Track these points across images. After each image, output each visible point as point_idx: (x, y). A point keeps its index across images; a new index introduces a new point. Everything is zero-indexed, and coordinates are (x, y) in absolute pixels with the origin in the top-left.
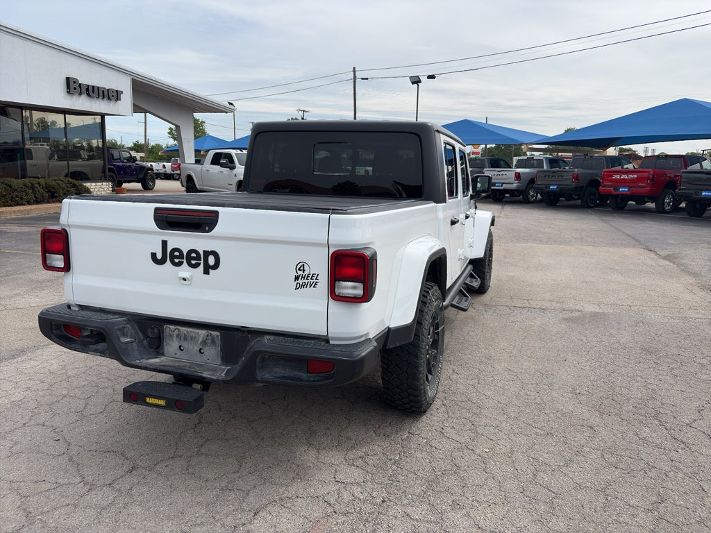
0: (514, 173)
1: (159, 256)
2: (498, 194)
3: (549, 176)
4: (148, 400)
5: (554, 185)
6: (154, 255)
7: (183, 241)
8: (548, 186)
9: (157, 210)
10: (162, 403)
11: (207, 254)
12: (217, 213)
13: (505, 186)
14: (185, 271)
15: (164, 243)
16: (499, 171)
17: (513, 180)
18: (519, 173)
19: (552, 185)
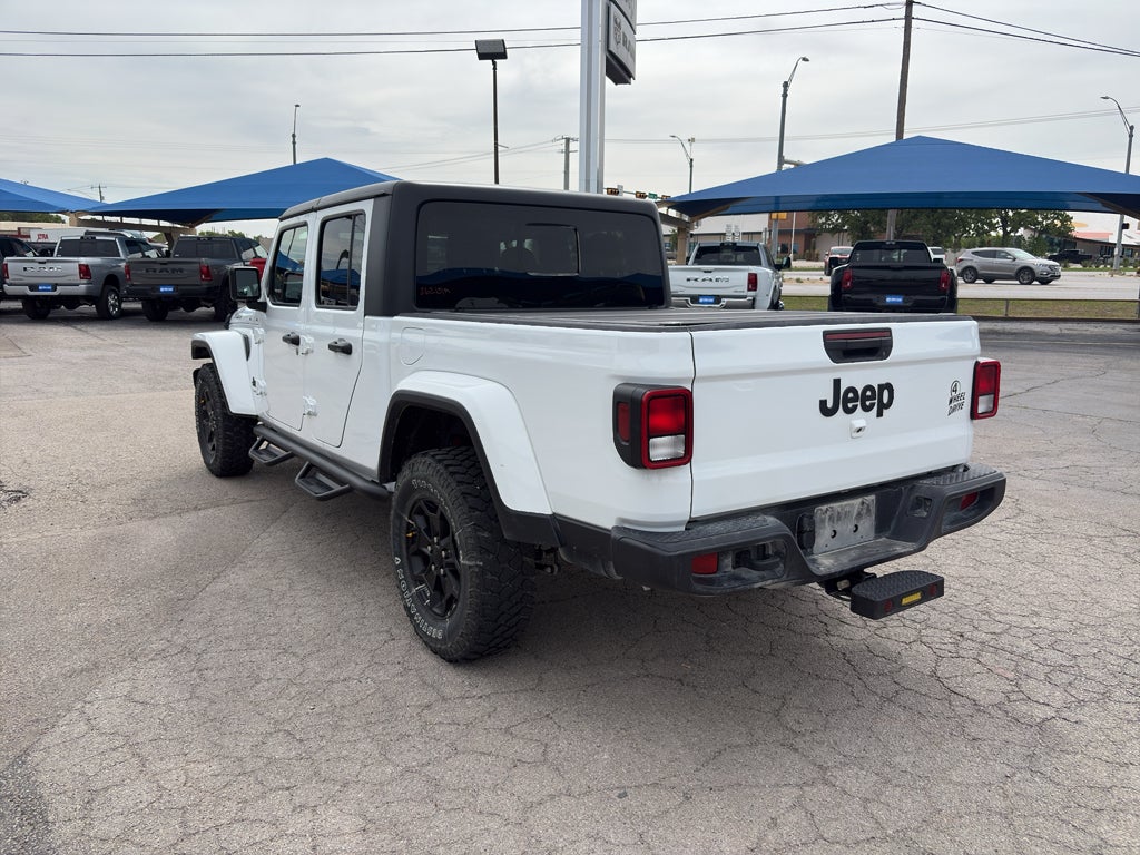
0: (77, 264)
1: (830, 405)
2: (38, 305)
3: (155, 271)
4: (905, 601)
5: (170, 285)
6: (823, 403)
7: (859, 375)
8: (156, 288)
9: (826, 334)
10: (917, 596)
11: (882, 387)
12: (889, 330)
13: (60, 290)
14: (860, 418)
15: (837, 383)
16: (40, 263)
17: (77, 278)
18: (87, 266)
19: (164, 285)
